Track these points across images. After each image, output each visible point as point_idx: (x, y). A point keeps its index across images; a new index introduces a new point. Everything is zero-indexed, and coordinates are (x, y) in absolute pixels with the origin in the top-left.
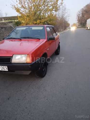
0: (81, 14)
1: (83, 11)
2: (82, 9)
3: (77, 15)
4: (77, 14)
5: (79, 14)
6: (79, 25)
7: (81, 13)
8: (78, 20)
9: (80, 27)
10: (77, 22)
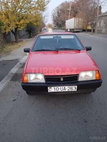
0: (56, 13)
1: (58, 10)
2: (57, 7)
3: (52, 15)
4: (52, 13)
5: (54, 13)
6: (55, 26)
7: (56, 11)
8: (53, 21)
9: (57, 29)
10: (53, 22)
